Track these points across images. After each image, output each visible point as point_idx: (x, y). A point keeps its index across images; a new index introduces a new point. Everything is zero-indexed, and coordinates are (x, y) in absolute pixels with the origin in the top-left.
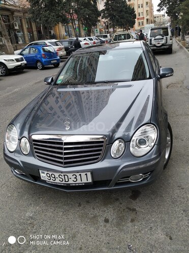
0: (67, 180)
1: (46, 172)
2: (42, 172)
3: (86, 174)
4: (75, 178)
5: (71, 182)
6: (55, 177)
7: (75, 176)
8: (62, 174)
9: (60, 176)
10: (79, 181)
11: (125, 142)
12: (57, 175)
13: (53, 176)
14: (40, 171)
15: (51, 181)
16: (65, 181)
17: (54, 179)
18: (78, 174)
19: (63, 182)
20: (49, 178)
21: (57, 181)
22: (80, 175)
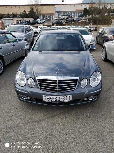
0: (59, 100)
1: (47, 96)
2: (44, 96)
3: (70, 96)
4: (64, 98)
5: (61, 100)
6: (52, 99)
7: (64, 97)
8: (57, 97)
9: (56, 98)
10: (65, 100)
11: (88, 80)
12: (53, 97)
13: (51, 98)
14: (43, 96)
15: (50, 101)
16: (58, 100)
17: (51, 100)
18: (65, 96)
19: (57, 101)
20: (48, 99)
21: (53, 100)
22: (66, 97)
